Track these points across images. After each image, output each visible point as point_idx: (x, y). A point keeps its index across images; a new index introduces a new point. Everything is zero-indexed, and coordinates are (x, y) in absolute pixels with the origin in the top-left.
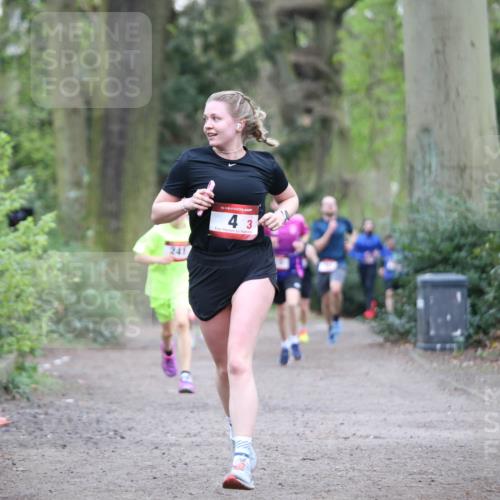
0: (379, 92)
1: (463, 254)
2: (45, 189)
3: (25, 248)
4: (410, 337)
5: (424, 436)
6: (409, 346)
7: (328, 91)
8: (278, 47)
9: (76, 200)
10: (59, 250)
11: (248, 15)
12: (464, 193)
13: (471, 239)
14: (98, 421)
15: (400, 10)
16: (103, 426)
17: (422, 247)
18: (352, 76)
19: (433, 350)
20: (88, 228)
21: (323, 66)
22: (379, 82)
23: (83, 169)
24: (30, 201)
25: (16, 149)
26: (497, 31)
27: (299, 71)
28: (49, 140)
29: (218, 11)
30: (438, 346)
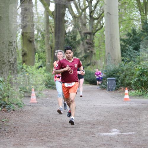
0: (101, 47)
1: (115, 74)
2: (44, 63)
3: (41, 73)
4: (106, 89)
5: (108, 105)
6: (106, 90)
7: (92, 46)
8: (84, 39)
9: (49, 64)
10: (46, 73)
11: (79, 33)
12: (115, 64)
13: (116, 72)
14: (53, 102)
15: (104, 33)
16: (53, 103)
17: (108, 73)
18: (96, 44)
19: (110, 91)
20: (51, 69)
21: (91, 42)
22: (101, 45)
23: (50, 59)
24: (41, 65)
25: (39, 56)
26: (121, 37)
27: (87, 43)
28: (45, 54)
29: (73, 33)
30: (110, 90)
